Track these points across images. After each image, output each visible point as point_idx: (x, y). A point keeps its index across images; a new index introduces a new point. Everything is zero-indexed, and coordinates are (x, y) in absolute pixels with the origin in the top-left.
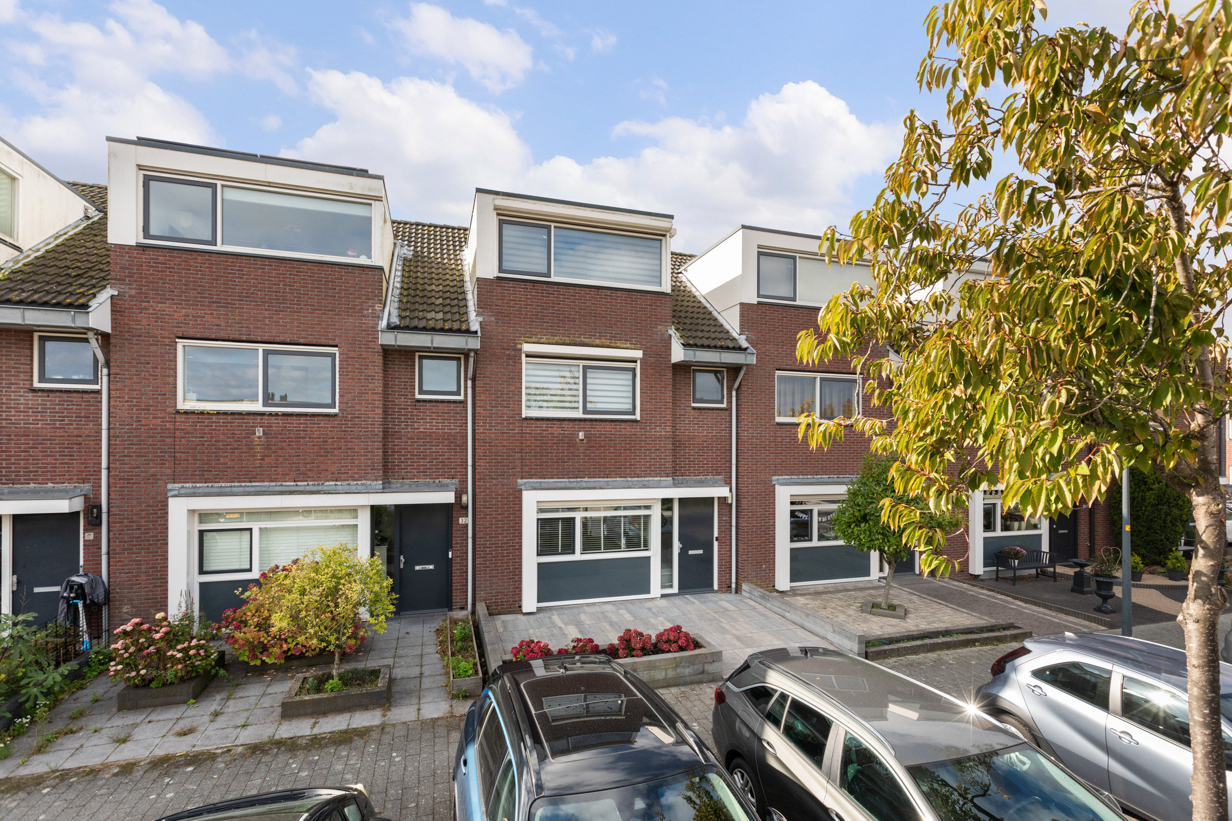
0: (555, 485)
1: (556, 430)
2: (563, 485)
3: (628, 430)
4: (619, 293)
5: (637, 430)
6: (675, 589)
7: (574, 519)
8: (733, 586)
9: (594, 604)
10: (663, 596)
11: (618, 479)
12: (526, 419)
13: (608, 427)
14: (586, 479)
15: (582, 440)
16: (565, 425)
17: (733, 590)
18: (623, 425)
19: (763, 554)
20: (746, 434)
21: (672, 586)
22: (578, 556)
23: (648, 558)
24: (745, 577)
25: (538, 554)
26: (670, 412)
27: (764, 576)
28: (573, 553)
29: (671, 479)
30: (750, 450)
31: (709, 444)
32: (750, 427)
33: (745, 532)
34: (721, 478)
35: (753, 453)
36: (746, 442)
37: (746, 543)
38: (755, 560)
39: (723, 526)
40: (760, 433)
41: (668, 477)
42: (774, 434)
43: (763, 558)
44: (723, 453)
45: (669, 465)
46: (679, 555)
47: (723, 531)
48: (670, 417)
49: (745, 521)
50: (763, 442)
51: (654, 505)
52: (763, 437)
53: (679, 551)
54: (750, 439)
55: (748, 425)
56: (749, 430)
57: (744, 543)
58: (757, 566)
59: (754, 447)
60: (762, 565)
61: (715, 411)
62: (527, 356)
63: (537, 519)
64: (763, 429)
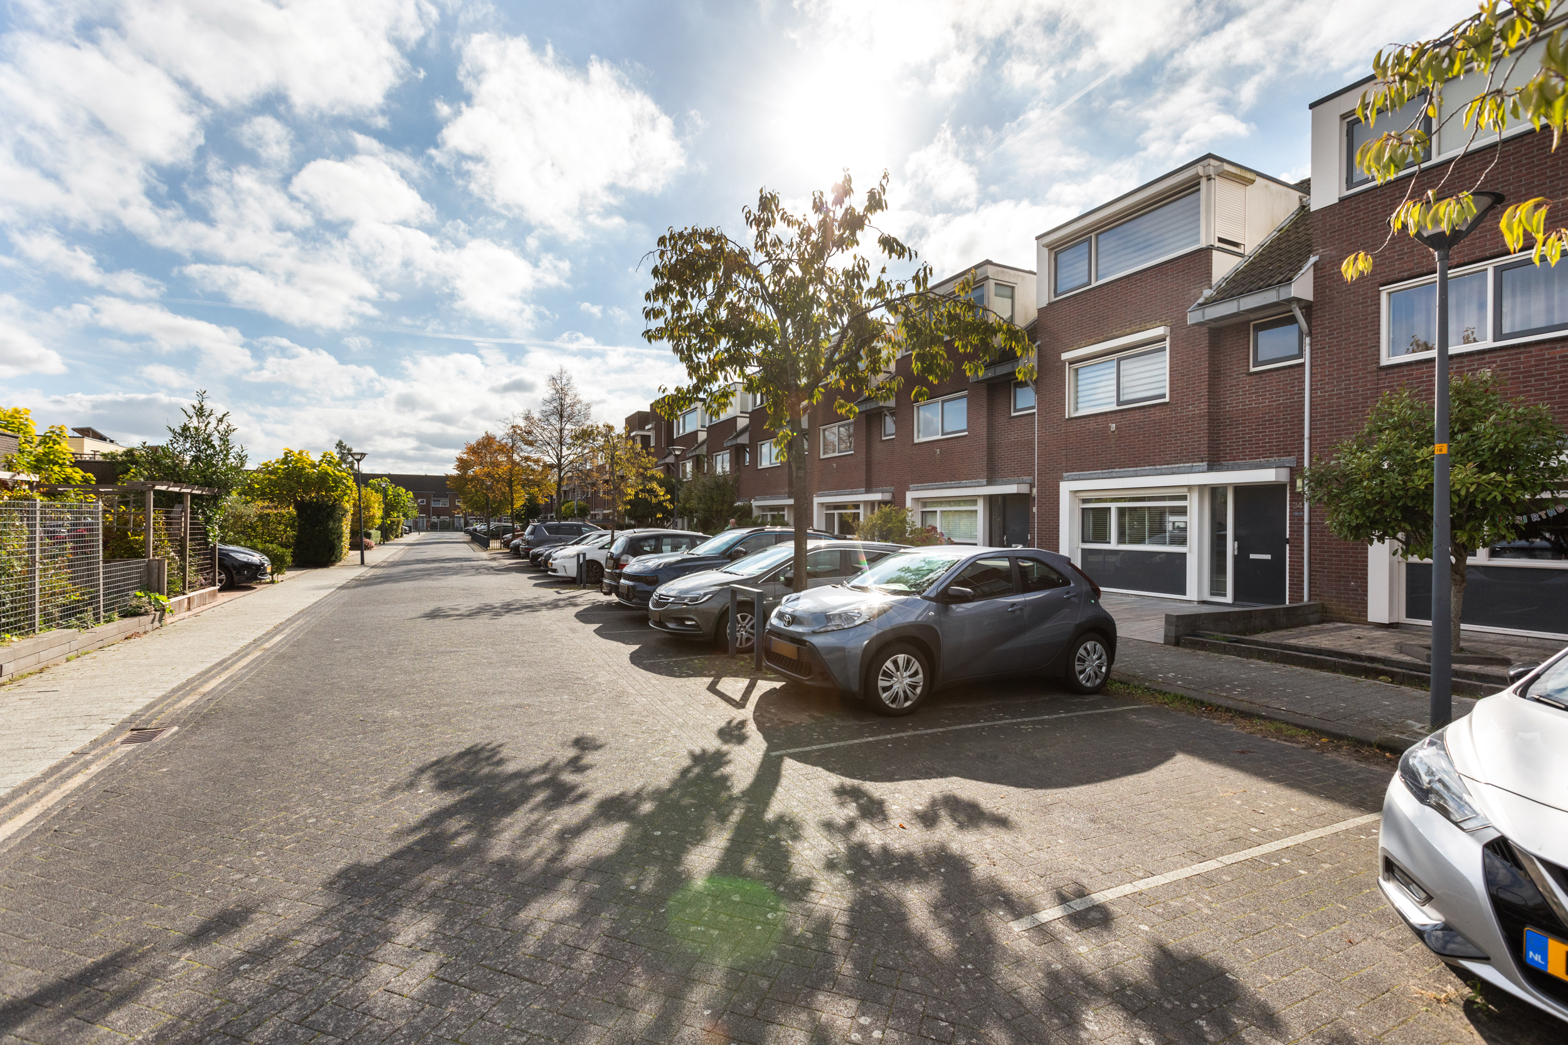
0: (1091, 476)
1: (1092, 425)
2: (1097, 476)
3: (1158, 414)
4: (1149, 273)
5: (1167, 413)
6: (1229, 599)
7: (1109, 509)
11: (1147, 468)
12: (1070, 419)
13: (1137, 414)
14: (1117, 470)
15: (1114, 432)
16: (1099, 419)
18: (1152, 410)
19: (1351, 565)
20: (1319, 394)
21: (1225, 595)
22: (1113, 545)
23: (1184, 555)
24: (1318, 595)
25: (1083, 541)
26: (1205, 386)
27: (1354, 598)
28: (1109, 543)
29: (1205, 463)
30: (1326, 416)
31: (1274, 416)
32: (1327, 383)
33: (1319, 532)
34: (1291, 460)
35: (1333, 419)
36: (1319, 404)
37: (1320, 548)
38: (1335, 573)
39: (1295, 524)
40: (1346, 389)
41: (1202, 462)
42: (1375, 384)
43: (1350, 571)
44: (1295, 425)
45: (1204, 448)
46: (1235, 558)
47: (1296, 531)
48: (1205, 392)
49: (1317, 516)
50: (1352, 400)
51: (1188, 494)
52: (1351, 392)
53: (1236, 553)
54: (1326, 400)
55: (1322, 380)
56: (1324, 388)
57: (1317, 548)
58: (1340, 581)
59: (1335, 411)
60: (1350, 582)
61: (1282, 372)
62: (1070, 363)
63: (1083, 509)
64: (1352, 381)
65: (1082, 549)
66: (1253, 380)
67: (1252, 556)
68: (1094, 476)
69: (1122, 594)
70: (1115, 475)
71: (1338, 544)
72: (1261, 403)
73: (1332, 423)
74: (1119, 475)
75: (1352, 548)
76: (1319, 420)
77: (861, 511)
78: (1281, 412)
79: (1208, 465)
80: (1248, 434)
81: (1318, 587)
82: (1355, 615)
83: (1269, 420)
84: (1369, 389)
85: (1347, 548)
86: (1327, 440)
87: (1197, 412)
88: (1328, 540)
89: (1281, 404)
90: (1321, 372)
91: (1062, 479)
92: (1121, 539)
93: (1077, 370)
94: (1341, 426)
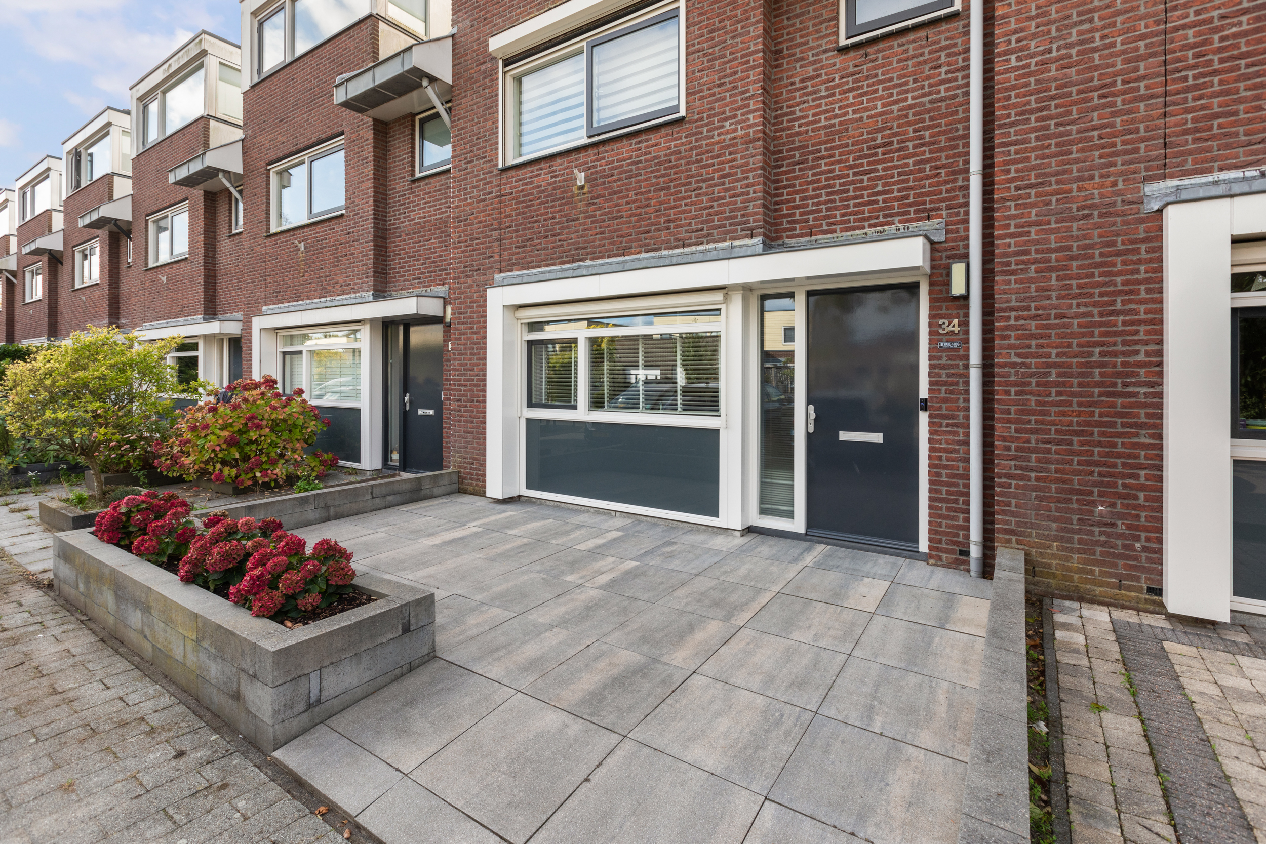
1: (544, 178)
2: (552, 276)
3: (662, 146)
5: (680, 139)
6: (798, 524)
7: (574, 340)
8: (975, 552)
9: (608, 512)
10: (750, 530)
11: (644, 255)
12: (507, 168)
13: (625, 149)
14: (588, 263)
15: (582, 187)
16: (558, 164)
17: (974, 566)
18: (653, 138)
19: (1097, 464)
20: (1014, 63)
21: (790, 515)
22: (582, 413)
23: (716, 432)
24: (1012, 532)
25: (530, 404)
26: (755, 75)
27: (1104, 544)
28: (575, 407)
29: (758, 240)
30: (1031, 112)
31: (896, 134)
32: (1034, 36)
33: (1015, 384)
34: (935, 226)
35: (1050, 118)
36: (1014, 87)
37: (1017, 421)
38: (1057, 481)
39: (943, 367)
40: (1081, 42)
41: (752, 236)
42: (1157, 23)
43: (1096, 478)
44: (941, 150)
45: (755, 208)
46: (810, 438)
47: (944, 384)
48: (755, 89)
49: (1011, 347)
50: (1097, 68)
51: (723, 307)
52: (1095, 50)
53: (811, 429)
54: (1030, 74)
55: (1022, 30)
56: (1027, 47)
57: (1009, 421)
58: (1069, 501)
59: (1053, 98)
60: (1094, 503)
61: (911, 37)
62: (507, 63)
63: (529, 342)
64: (1097, 23)
65: (529, 421)
66: (850, 61)
67: (844, 436)
68: (548, 276)
69: (598, 511)
70: (585, 273)
71: (1064, 414)
72: (866, 109)
73: (1047, 128)
74: (591, 271)
75: (1098, 424)
76: (1013, 124)
77: (200, 353)
78: (909, 124)
79: (764, 243)
80: (839, 177)
81: (1013, 514)
82: (1108, 585)
83: (884, 145)
84: (1143, 37)
85: (1088, 424)
86: (1034, 168)
87: (740, 133)
88: (1038, 403)
89: (911, 107)
90: (1019, 12)
91: (492, 284)
92: (597, 403)
93: (518, 80)
94: (1069, 133)
